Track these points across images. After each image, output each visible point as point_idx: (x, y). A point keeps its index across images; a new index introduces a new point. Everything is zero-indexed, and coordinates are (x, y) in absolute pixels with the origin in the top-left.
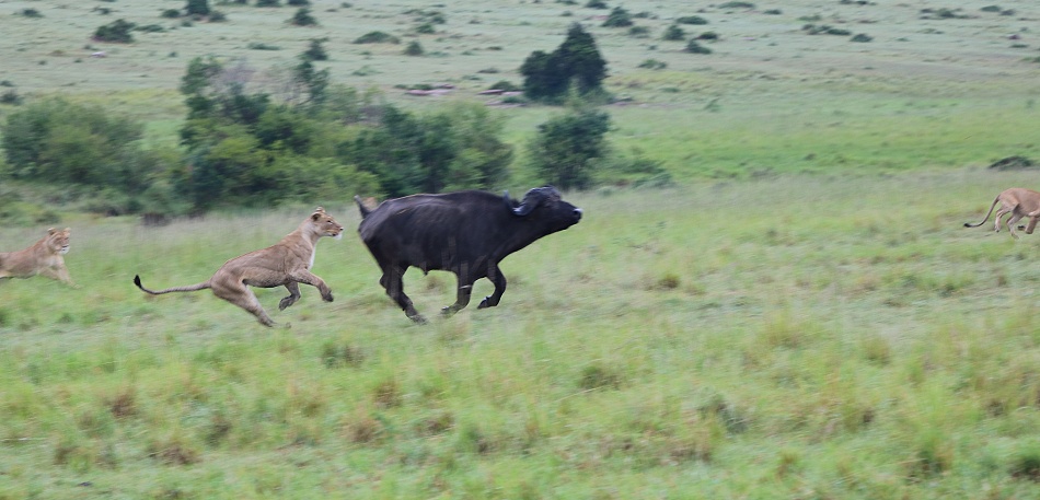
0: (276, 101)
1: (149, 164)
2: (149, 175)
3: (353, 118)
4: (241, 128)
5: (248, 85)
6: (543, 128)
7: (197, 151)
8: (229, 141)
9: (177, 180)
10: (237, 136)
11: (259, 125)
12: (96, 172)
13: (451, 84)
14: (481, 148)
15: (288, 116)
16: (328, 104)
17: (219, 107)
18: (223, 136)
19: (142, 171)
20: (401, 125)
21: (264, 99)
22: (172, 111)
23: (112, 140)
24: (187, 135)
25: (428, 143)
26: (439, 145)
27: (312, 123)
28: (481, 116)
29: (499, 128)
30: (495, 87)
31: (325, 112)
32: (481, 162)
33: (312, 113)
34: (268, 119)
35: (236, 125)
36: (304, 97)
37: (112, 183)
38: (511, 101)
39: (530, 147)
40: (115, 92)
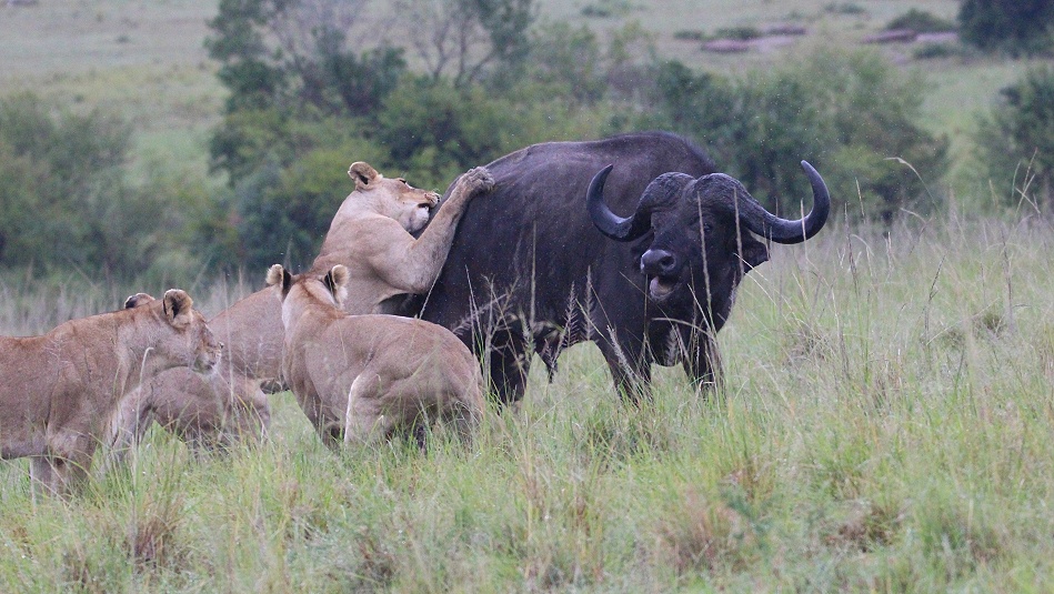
0: (417, 65)
1: (145, 214)
2: (148, 240)
3: (589, 94)
4: (346, 125)
5: (353, 33)
6: (1013, 95)
7: (248, 182)
8: (319, 155)
9: (211, 248)
10: (336, 142)
11: (384, 118)
12: (28, 239)
13: (800, 25)
14: (876, 144)
15: (446, 95)
16: (534, 67)
17: (296, 82)
18: (306, 143)
19: (129, 232)
20: (697, 102)
21: (393, 59)
22: (188, 110)
23: (60, 167)
24: (226, 149)
25: (760, 137)
26: (784, 141)
27: (500, 107)
28: (871, 77)
29: (913, 103)
30: (897, 25)
31: (528, 85)
32: (877, 175)
33: (499, 85)
34: (401, 104)
35: (331, 122)
36: (479, 50)
37: (63, 262)
38: (932, 53)
39: (985, 138)
40: (58, 78)
